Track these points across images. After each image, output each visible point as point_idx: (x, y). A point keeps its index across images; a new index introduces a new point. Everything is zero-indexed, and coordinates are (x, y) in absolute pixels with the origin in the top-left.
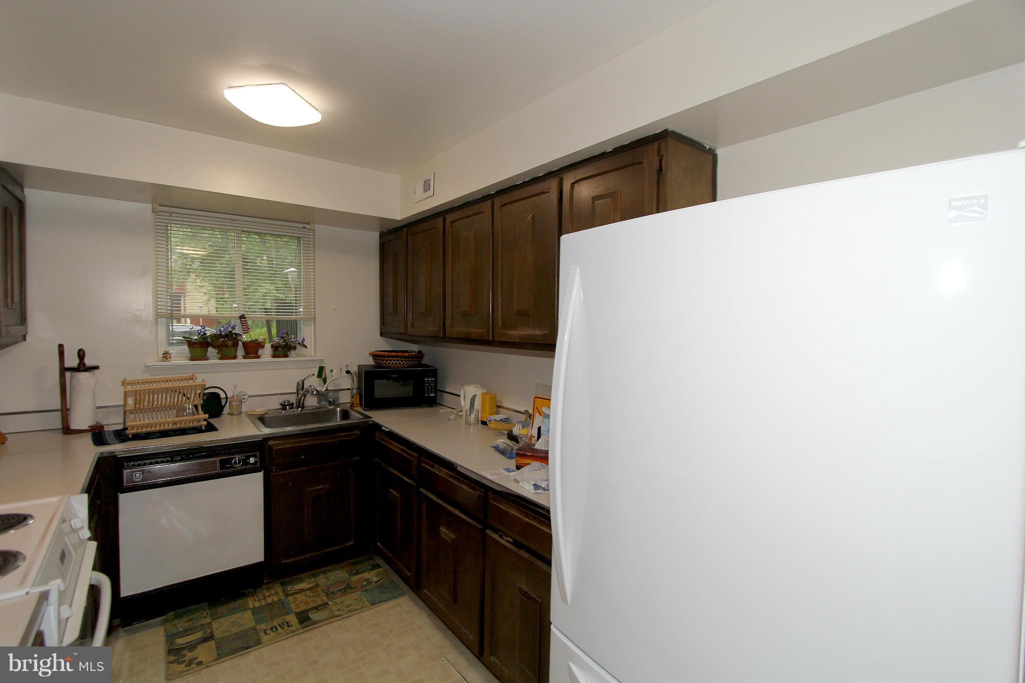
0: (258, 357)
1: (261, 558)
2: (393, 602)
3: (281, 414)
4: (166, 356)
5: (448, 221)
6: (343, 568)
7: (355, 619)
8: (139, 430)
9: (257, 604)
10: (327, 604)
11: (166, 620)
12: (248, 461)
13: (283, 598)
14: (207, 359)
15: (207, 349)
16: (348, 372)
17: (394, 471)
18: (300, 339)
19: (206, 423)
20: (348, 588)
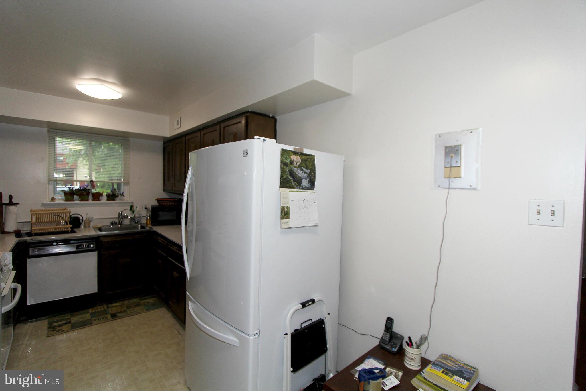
0: (100, 200)
1: (96, 291)
2: (157, 310)
3: (110, 227)
4: (53, 199)
5: (187, 139)
6: (138, 298)
7: (137, 316)
8: (38, 232)
9: (93, 311)
10: (126, 311)
11: (49, 317)
12: (90, 246)
13: (106, 309)
14: (73, 201)
15: (74, 196)
16: (146, 208)
17: (160, 251)
18: (121, 192)
19: (71, 229)
20: (138, 305)
